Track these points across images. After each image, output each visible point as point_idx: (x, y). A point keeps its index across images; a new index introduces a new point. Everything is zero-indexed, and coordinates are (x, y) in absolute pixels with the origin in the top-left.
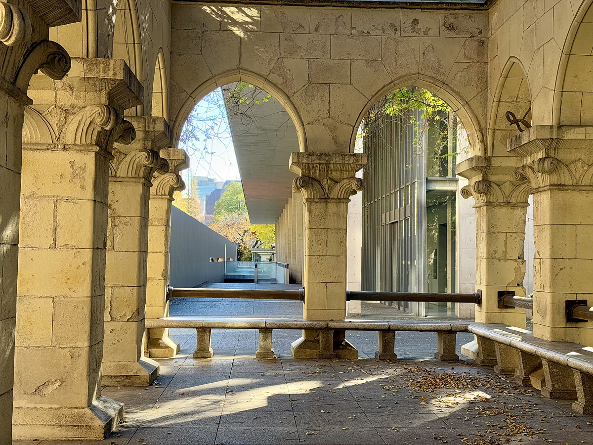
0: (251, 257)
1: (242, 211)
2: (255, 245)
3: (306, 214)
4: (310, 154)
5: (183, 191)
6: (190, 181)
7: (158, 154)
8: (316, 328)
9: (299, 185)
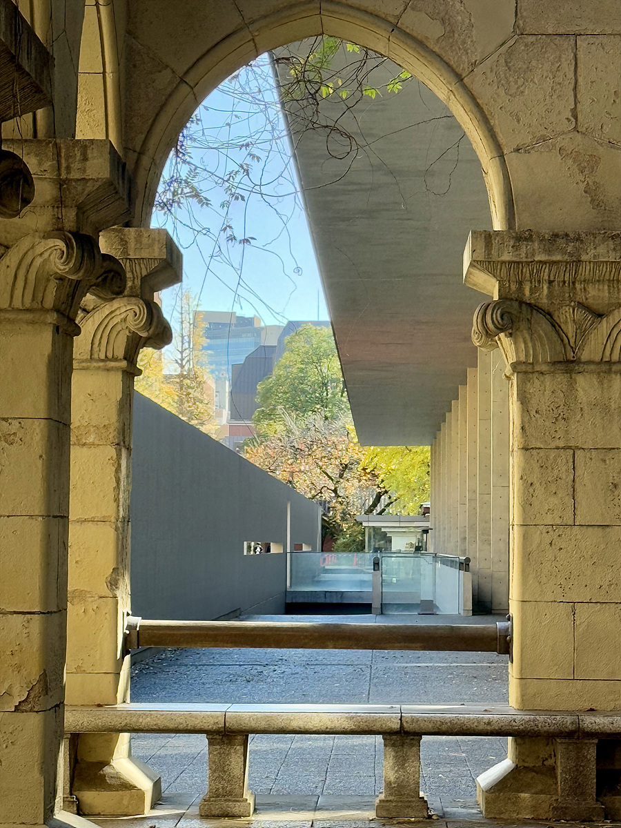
0: (363, 541)
1: (335, 410)
2: (375, 505)
3: (514, 407)
4: (520, 237)
5: (166, 347)
6: (186, 325)
7: (94, 244)
8: (547, 732)
9: (490, 325)
